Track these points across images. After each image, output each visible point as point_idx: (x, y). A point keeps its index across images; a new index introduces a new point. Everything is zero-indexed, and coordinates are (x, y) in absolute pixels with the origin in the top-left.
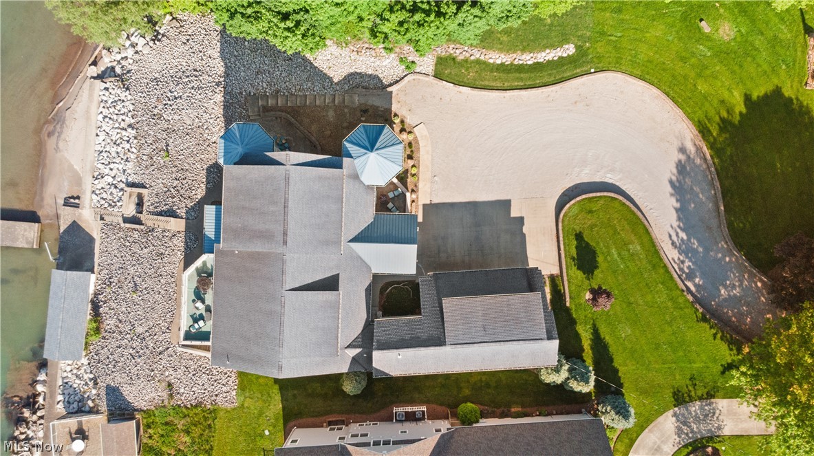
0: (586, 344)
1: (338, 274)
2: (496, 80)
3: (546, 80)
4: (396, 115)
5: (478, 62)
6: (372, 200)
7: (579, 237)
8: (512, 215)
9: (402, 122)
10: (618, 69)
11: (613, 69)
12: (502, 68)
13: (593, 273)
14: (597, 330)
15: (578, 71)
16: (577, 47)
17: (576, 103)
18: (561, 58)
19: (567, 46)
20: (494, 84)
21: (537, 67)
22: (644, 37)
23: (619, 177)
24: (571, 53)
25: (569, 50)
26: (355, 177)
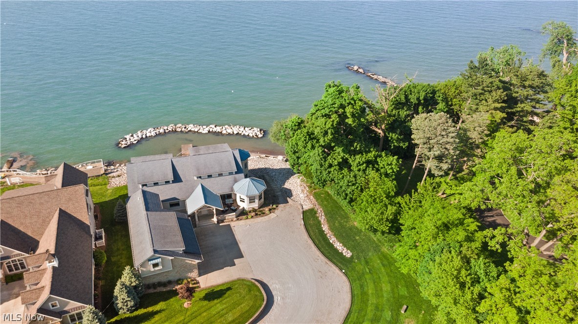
0: (150, 309)
1: (182, 182)
2: (313, 232)
3: (326, 252)
4: (277, 206)
5: (319, 222)
6: (226, 191)
7: (229, 289)
8: (235, 260)
9: (275, 209)
10: (351, 282)
11: (350, 280)
12: (322, 232)
13: (205, 300)
14: (160, 312)
15: (339, 264)
16: (352, 256)
17: (320, 272)
18: (342, 253)
19: (349, 252)
20: (311, 232)
21: (331, 246)
22: (378, 283)
23: (281, 303)
24: (347, 256)
25: (348, 254)
26: (236, 181)
